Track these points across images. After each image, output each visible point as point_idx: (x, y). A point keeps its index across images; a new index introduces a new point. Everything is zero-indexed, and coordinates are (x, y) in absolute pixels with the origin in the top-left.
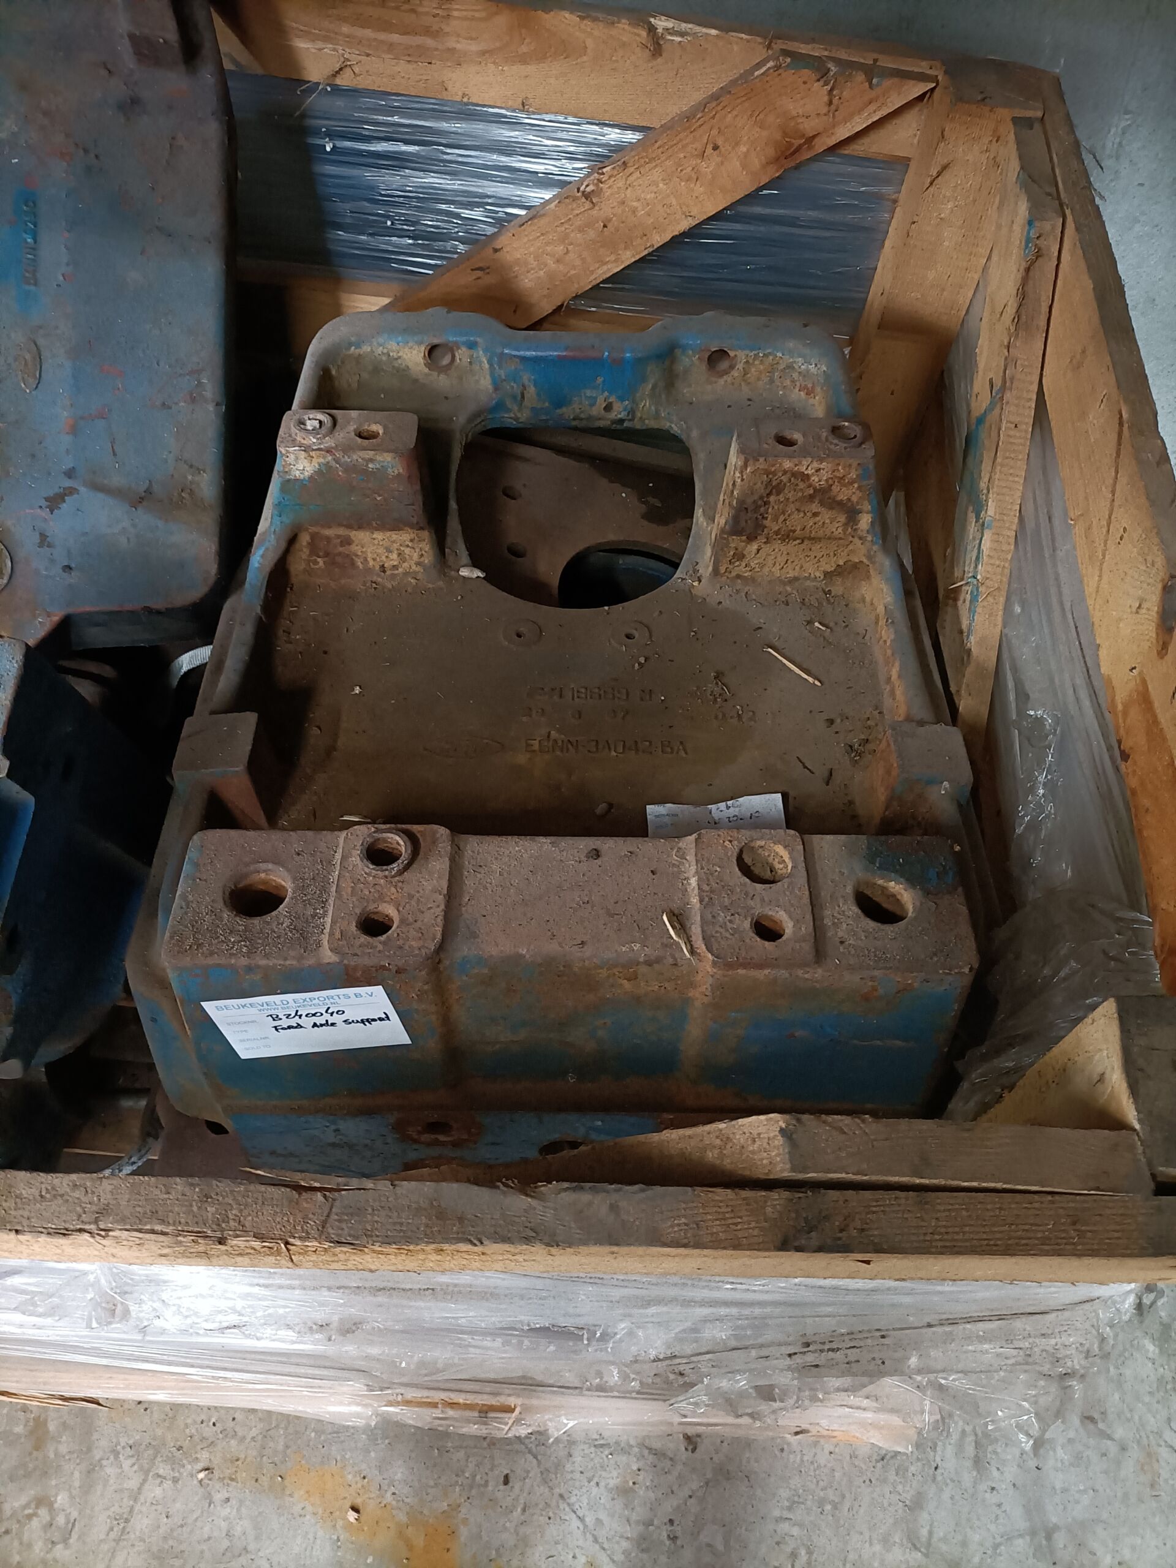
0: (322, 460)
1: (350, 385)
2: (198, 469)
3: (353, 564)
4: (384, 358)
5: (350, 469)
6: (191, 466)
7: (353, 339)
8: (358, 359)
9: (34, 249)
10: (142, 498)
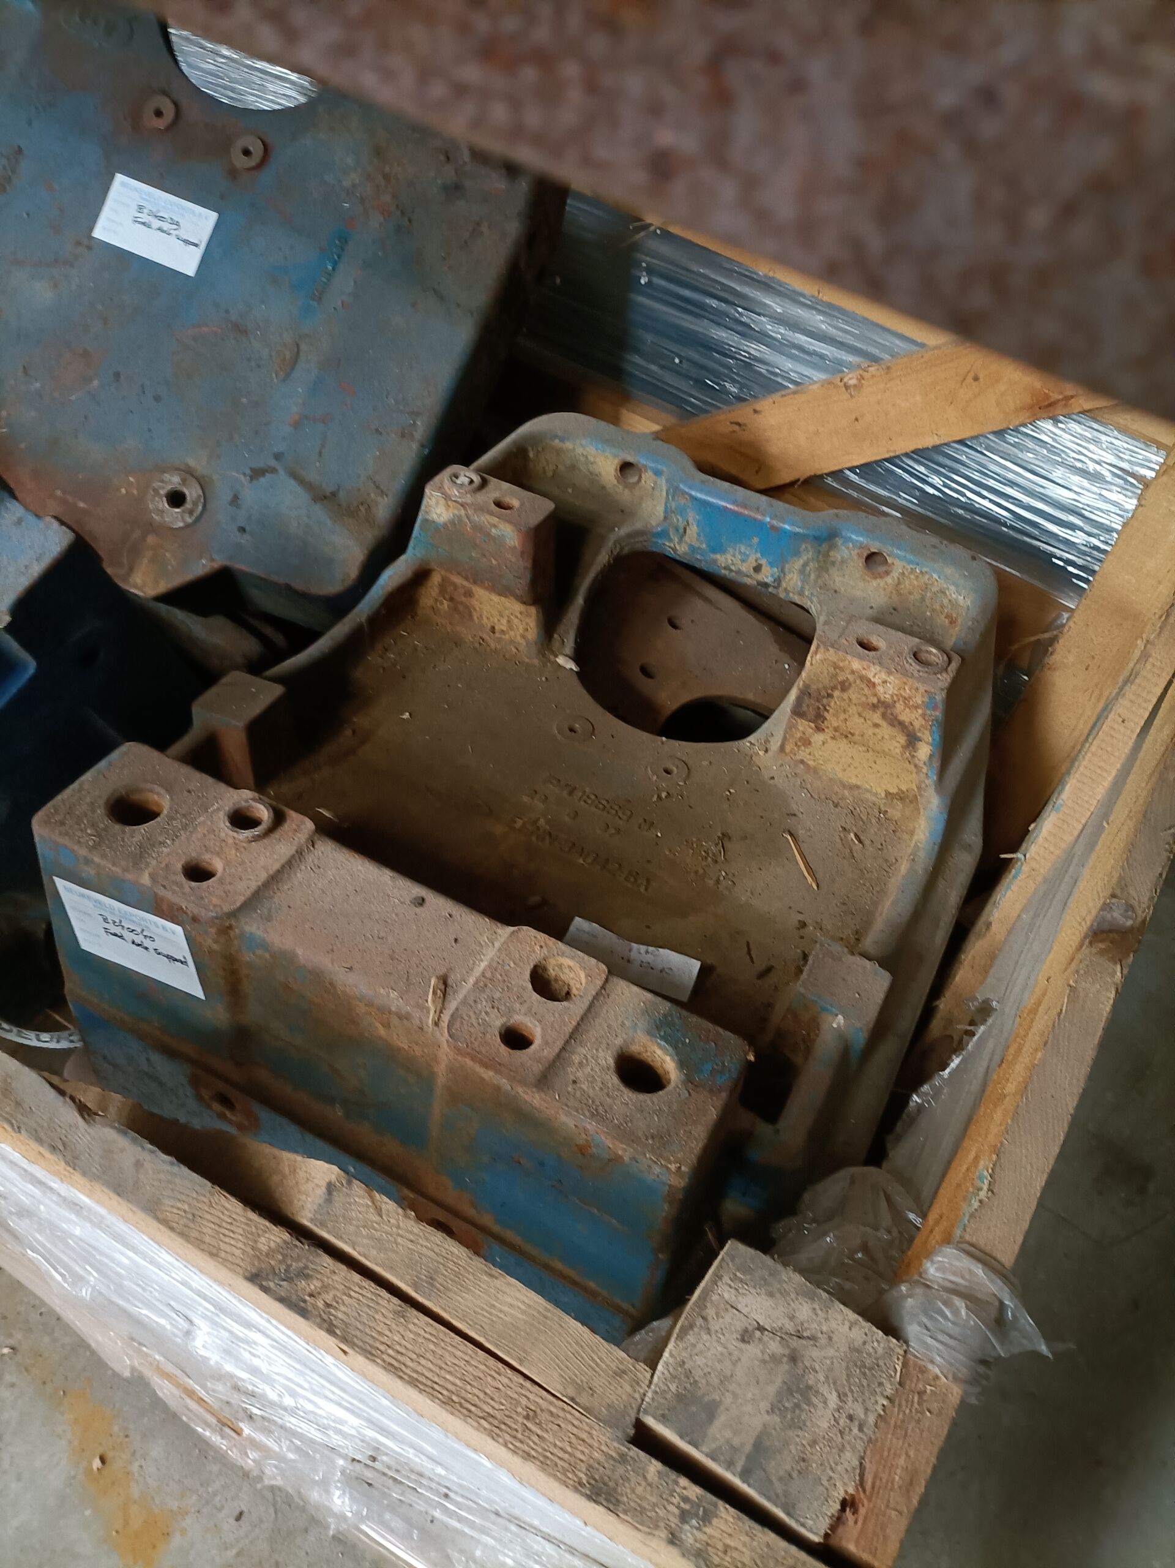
0: (456, 512)
1: (545, 472)
2: (382, 491)
3: (471, 616)
4: (582, 459)
5: (477, 528)
6: (378, 487)
7: (560, 434)
8: (559, 452)
9: (330, 275)
10: (325, 497)
